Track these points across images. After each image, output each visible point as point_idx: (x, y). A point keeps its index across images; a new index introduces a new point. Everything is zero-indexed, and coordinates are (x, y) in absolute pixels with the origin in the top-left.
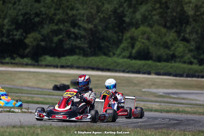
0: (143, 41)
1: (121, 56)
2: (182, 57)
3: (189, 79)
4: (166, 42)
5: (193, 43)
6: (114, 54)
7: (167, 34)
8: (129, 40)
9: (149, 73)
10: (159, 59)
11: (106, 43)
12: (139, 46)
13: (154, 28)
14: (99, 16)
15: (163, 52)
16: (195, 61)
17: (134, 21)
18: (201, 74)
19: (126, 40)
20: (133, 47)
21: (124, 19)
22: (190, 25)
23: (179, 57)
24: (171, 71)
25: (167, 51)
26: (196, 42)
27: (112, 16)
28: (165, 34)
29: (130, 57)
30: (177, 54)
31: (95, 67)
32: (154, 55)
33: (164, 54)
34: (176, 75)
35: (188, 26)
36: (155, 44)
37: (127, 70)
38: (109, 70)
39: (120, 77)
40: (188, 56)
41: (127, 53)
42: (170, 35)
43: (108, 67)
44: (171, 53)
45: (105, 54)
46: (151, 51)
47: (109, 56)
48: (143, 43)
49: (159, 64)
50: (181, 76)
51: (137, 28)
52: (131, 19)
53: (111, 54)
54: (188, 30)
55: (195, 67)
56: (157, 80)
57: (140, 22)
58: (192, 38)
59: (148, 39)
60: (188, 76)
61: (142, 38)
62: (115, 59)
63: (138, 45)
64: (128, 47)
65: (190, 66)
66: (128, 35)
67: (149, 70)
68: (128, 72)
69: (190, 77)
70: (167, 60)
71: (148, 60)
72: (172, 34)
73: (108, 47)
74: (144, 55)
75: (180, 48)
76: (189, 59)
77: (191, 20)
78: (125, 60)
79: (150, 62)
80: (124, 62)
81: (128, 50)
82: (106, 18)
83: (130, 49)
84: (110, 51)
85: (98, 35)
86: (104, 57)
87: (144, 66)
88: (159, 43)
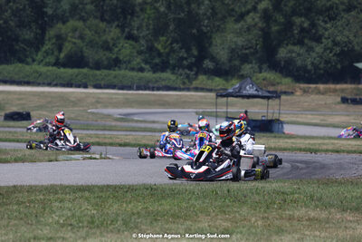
0: (74, 40)
1: (44, 62)
2: (129, 62)
3: (141, 92)
4: (106, 42)
5: (143, 42)
6: (34, 61)
7: (107, 30)
8: (54, 41)
9: (86, 87)
10: (98, 66)
11: (22, 45)
12: (69, 48)
13: (89, 22)
14: (10, 8)
15: (103, 56)
16: (147, 67)
17: (59, 11)
18: (156, 85)
19: (49, 40)
20: (60, 50)
21: (45, 10)
22: (138, 17)
23: (125, 62)
24: (116, 81)
25: (108, 54)
26: (147, 41)
27: (27, 7)
28: (105, 31)
29: (57, 64)
30: (121, 58)
31: (8, 79)
32: (91, 60)
33: (104, 58)
34: (122, 88)
35: (135, 19)
36: (91, 44)
37: (55, 83)
38: (28, 83)
39: (49, 92)
40: (138, 60)
41: (52, 59)
42: (110, 31)
43: (26, 80)
44: (114, 57)
45: (21, 61)
46: (86, 54)
47: (27, 64)
48: (75, 43)
49: (98, 72)
50: (130, 88)
51: (64, 23)
52: (55, 11)
53: (29, 60)
54: (136, 23)
55: (148, 75)
56: (102, 96)
57: (67, 14)
58: (141, 35)
59: (81, 37)
60: (139, 88)
61: (72, 37)
62: (35, 67)
63: (67, 47)
64: (52, 50)
65: (141, 74)
66: (51, 33)
67: (84, 81)
68: (56, 85)
69: (142, 90)
70: (109, 67)
71: (83, 67)
72: (113, 29)
73: (25, 49)
74: (76, 61)
75: (126, 49)
76: (139, 64)
77: (138, 9)
78: (50, 68)
79: (85, 70)
80: (48, 71)
81: (53, 53)
82: (21, 10)
83: (56, 53)
84: (26, 57)
85: (9, 33)
86: (20, 65)
87: (77, 76)
88: (97, 43)
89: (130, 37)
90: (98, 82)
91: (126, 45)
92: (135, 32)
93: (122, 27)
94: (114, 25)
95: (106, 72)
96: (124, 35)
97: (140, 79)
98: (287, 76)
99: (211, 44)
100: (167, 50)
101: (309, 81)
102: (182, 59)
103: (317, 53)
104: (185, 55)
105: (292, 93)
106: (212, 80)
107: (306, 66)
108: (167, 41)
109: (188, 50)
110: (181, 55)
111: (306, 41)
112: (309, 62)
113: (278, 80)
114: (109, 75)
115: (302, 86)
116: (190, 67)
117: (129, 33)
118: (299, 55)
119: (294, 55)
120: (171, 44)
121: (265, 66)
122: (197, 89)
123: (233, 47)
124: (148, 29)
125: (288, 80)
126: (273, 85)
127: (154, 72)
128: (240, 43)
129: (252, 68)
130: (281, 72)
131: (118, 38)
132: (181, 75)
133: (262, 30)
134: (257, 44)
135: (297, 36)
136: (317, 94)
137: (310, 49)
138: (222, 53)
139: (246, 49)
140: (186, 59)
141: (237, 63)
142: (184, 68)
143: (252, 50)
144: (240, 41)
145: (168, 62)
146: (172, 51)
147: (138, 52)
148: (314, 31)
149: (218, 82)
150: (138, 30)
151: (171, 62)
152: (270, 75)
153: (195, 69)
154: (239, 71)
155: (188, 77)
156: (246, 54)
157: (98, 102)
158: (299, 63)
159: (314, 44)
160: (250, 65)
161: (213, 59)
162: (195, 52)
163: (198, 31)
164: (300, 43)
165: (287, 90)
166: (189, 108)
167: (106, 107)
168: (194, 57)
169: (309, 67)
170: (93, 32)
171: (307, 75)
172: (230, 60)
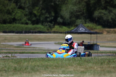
89: (20, 7)
90: (5, 30)
91: (18, 11)
92: (23, 5)
93: (16, 3)
94: (12, 2)
95: (9, 25)
96: (18, 7)
97: (26, 28)
98: (99, 25)
99: (60, 10)
100: (39, 14)
101: (110, 27)
102: (47, 18)
103: (114, 13)
104: (48, 16)
105: (102, 33)
106: (62, 27)
107: (109, 20)
108: (39, 9)
109: (50, 13)
110: (46, 15)
111: (108, 7)
112: (110, 18)
113: (94, 27)
114: (11, 26)
115: (107, 29)
116: (51, 22)
117: (20, 5)
118: (105, 14)
119: (102, 14)
120: (41, 10)
121: (88, 20)
122: (54, 32)
123: (72, 11)
124: (29, 3)
125: (99, 27)
126: (92, 29)
127: (33, 24)
128: (75, 9)
129: (82, 21)
130: (96, 23)
131: (14, 8)
132: (46, 25)
133: (86, 2)
134: (83, 10)
135: (103, 5)
136: (114, 33)
137: (110, 11)
138: (66, 14)
139: (78, 12)
140: (49, 18)
141: (74, 19)
142: (48, 22)
143: (81, 13)
144: (75, 8)
145: (40, 20)
146: (42, 14)
147: (25, 15)
148: (112, 2)
149: (65, 28)
150: (24, 4)
151: (41, 19)
152: (91, 25)
153: (53, 23)
154: (75, 23)
155: (50, 27)
156: (79, 15)
157: (5, 39)
158: (105, 18)
159: (112, 9)
160: (81, 20)
161: (62, 17)
162: (53, 14)
163: (54, 4)
164: (105, 8)
165: (99, 32)
166: (51, 41)
167: (9, 41)
168: (53, 16)
169: (110, 20)
170: (2, 6)
171: (109, 24)
172: (71, 18)
